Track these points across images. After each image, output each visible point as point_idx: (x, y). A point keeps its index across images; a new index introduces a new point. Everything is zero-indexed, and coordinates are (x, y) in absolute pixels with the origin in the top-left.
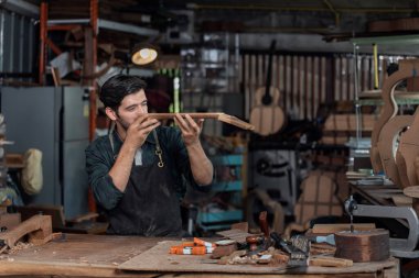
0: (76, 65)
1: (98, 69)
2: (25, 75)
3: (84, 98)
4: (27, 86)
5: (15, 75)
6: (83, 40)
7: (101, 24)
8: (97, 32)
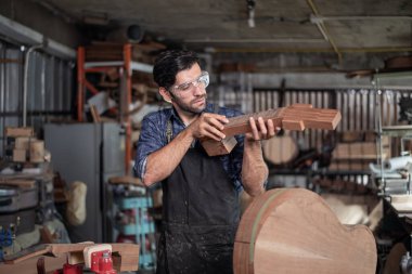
0: (112, 103)
1: (132, 107)
2: (64, 113)
3: (121, 134)
4: (68, 123)
5: (56, 113)
6: (118, 80)
7: (134, 66)
8: (130, 73)
